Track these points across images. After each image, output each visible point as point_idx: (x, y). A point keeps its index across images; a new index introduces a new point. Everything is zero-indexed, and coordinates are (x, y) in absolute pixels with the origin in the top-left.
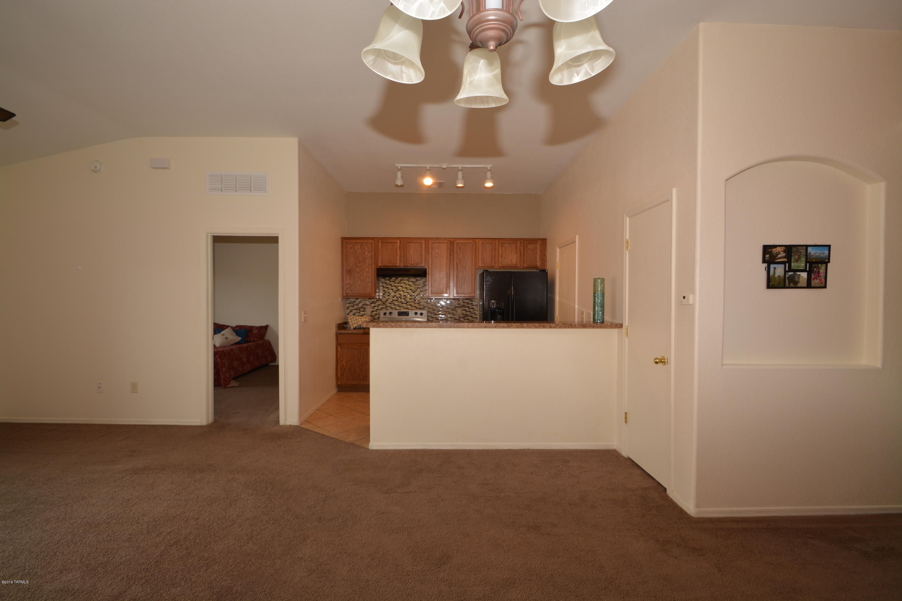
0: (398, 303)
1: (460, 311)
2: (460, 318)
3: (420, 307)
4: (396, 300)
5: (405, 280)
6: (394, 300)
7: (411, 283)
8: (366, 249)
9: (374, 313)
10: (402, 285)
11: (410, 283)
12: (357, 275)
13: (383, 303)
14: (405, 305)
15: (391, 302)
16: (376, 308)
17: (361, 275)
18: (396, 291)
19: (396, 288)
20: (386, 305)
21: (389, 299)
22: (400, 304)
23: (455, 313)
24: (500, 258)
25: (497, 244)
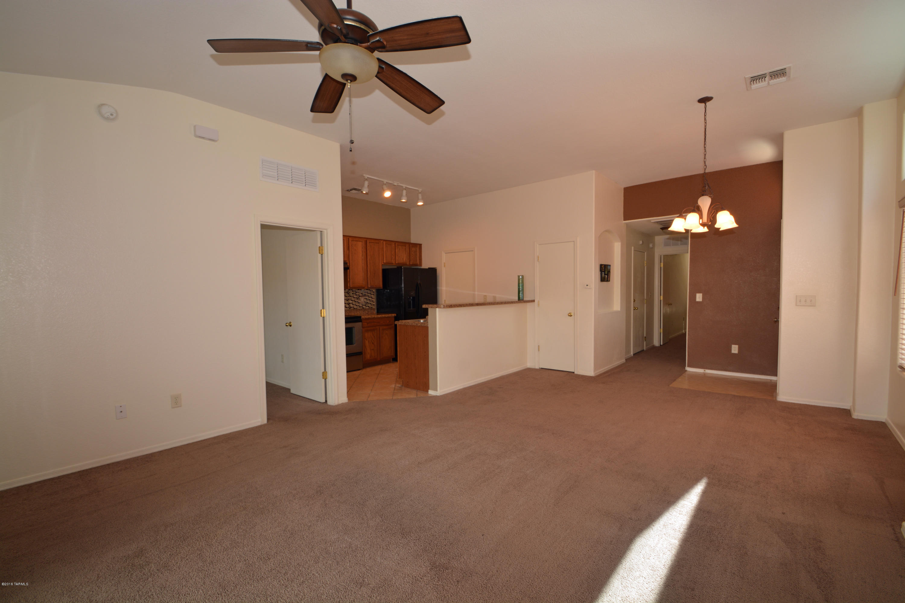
2: (363, 305)
23: (359, 302)
24: (396, 257)
25: (394, 245)
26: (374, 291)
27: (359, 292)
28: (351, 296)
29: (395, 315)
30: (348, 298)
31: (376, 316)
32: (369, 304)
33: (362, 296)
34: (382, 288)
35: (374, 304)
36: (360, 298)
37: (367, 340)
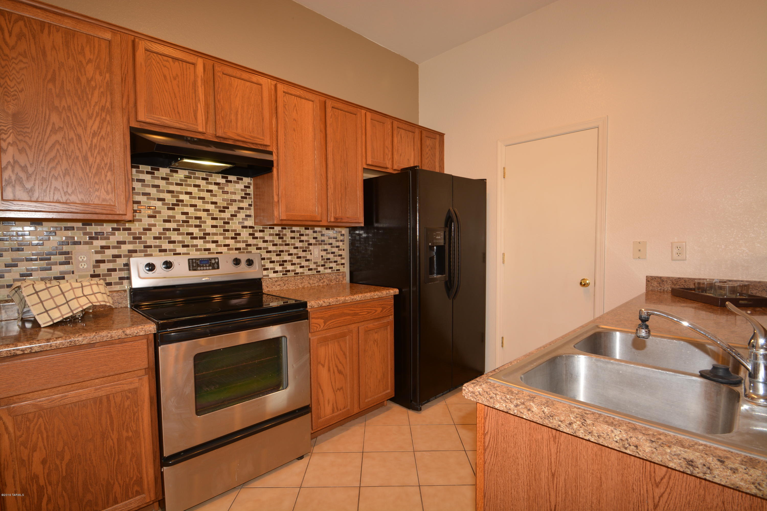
0: (180, 238)
1: (317, 253)
3: (239, 245)
4: (174, 230)
5: (198, 178)
6: (169, 230)
7: (214, 188)
8: (88, 55)
9: (104, 267)
10: (189, 189)
11: (211, 187)
12: (54, 138)
13: (134, 238)
14: (199, 242)
15: (160, 233)
16: (109, 253)
17: (71, 140)
18: (173, 204)
19: (173, 197)
20: (146, 242)
21: (155, 225)
22: (188, 240)
24: (395, 153)
25: (390, 126)
26: (343, 232)
27: (307, 235)
28: (288, 245)
29: (396, 291)
30: (281, 248)
31: (349, 298)
32: (331, 262)
33: (315, 244)
34: (362, 225)
35: (343, 261)
36: (311, 247)
37: (323, 366)
